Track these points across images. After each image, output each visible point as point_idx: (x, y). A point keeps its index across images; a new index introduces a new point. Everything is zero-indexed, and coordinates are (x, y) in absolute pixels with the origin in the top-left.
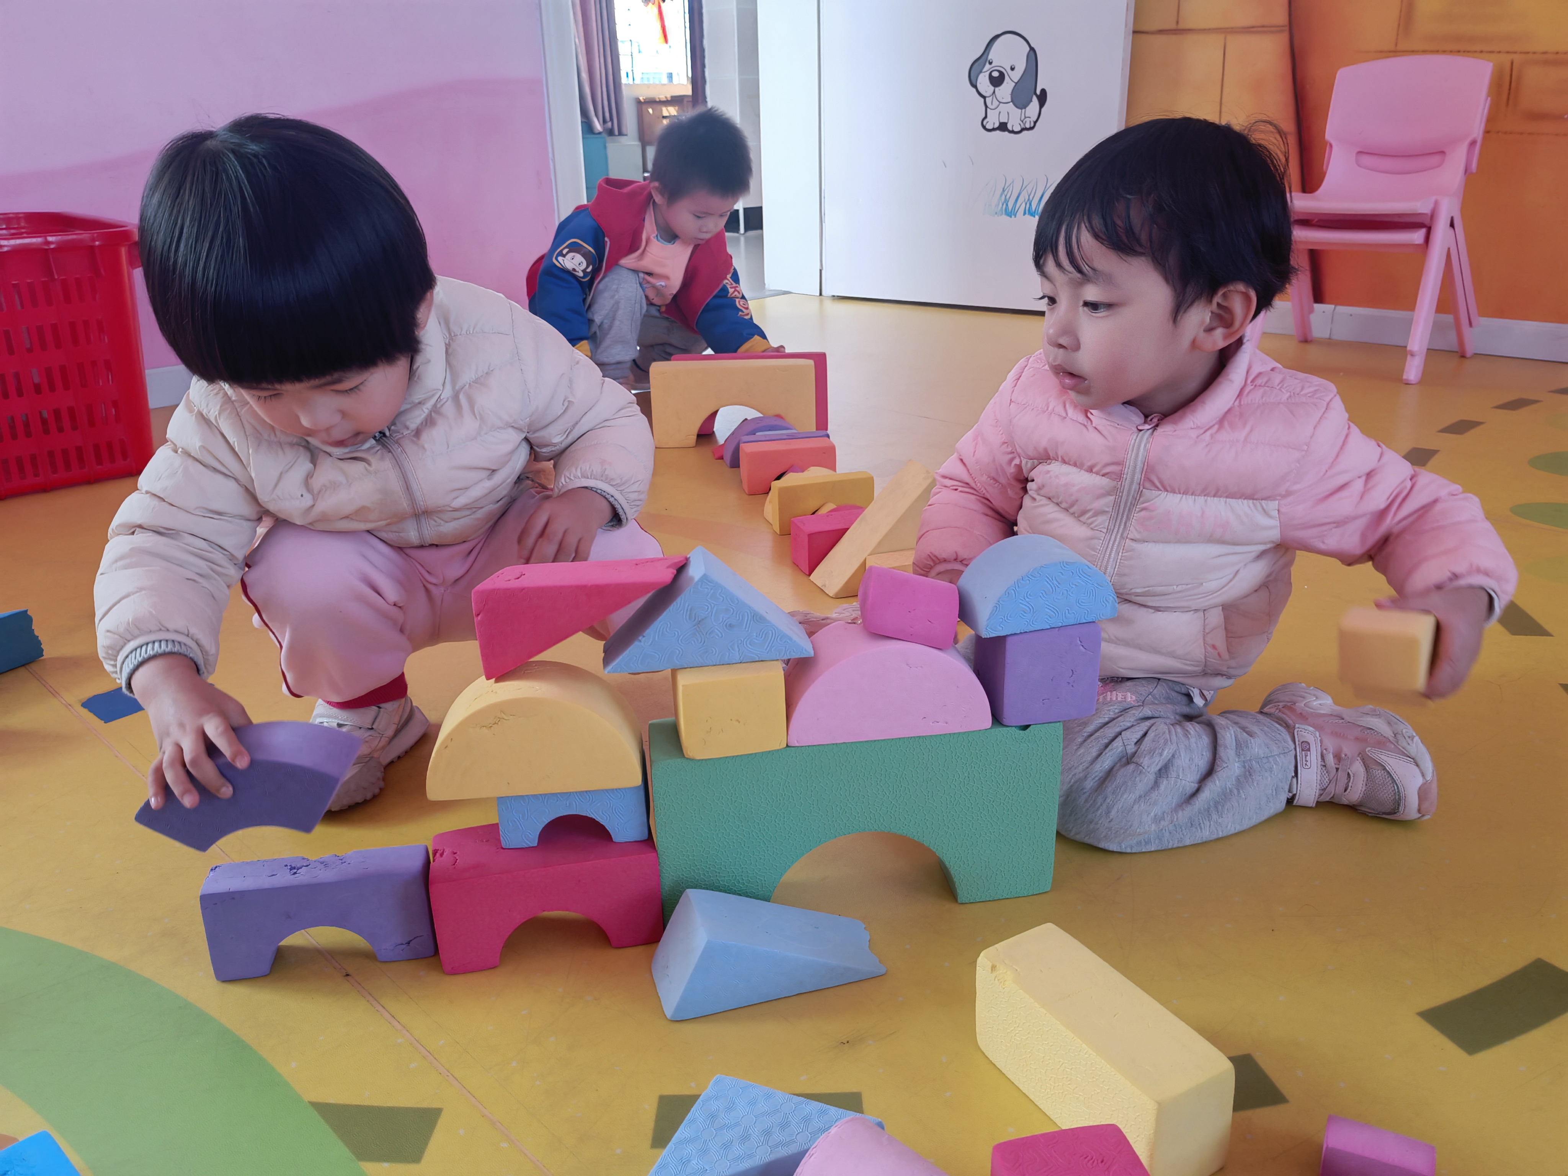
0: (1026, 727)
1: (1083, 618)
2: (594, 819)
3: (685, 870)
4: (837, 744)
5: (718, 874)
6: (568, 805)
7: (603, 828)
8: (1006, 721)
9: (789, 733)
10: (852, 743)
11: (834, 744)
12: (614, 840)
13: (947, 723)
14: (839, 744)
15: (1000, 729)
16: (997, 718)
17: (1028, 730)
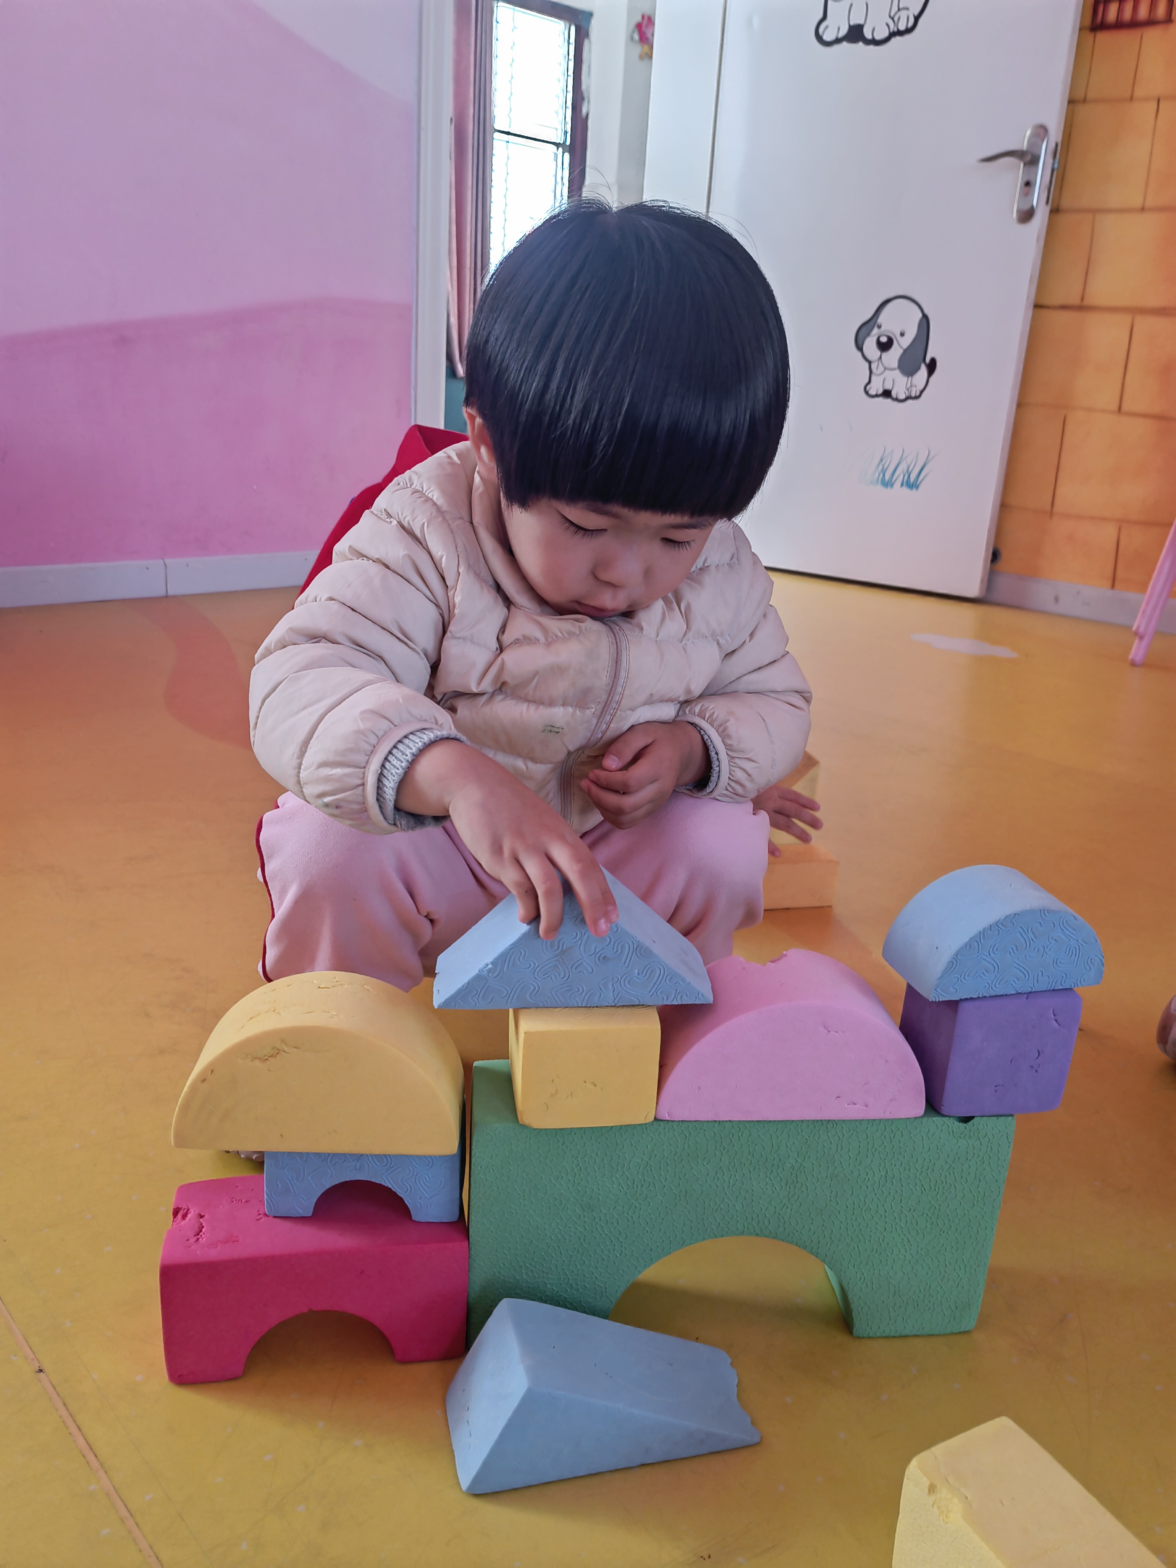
0: (966, 1120)
1: (1059, 983)
2: (390, 1189)
3: (502, 1266)
4: (719, 1121)
5: (545, 1275)
6: (357, 1167)
7: (401, 1200)
8: (944, 1110)
9: (660, 1102)
10: (740, 1121)
11: (715, 1121)
12: (413, 1218)
13: (866, 1106)
14: (723, 1121)
15: (935, 1119)
16: (933, 1105)
17: (970, 1123)
